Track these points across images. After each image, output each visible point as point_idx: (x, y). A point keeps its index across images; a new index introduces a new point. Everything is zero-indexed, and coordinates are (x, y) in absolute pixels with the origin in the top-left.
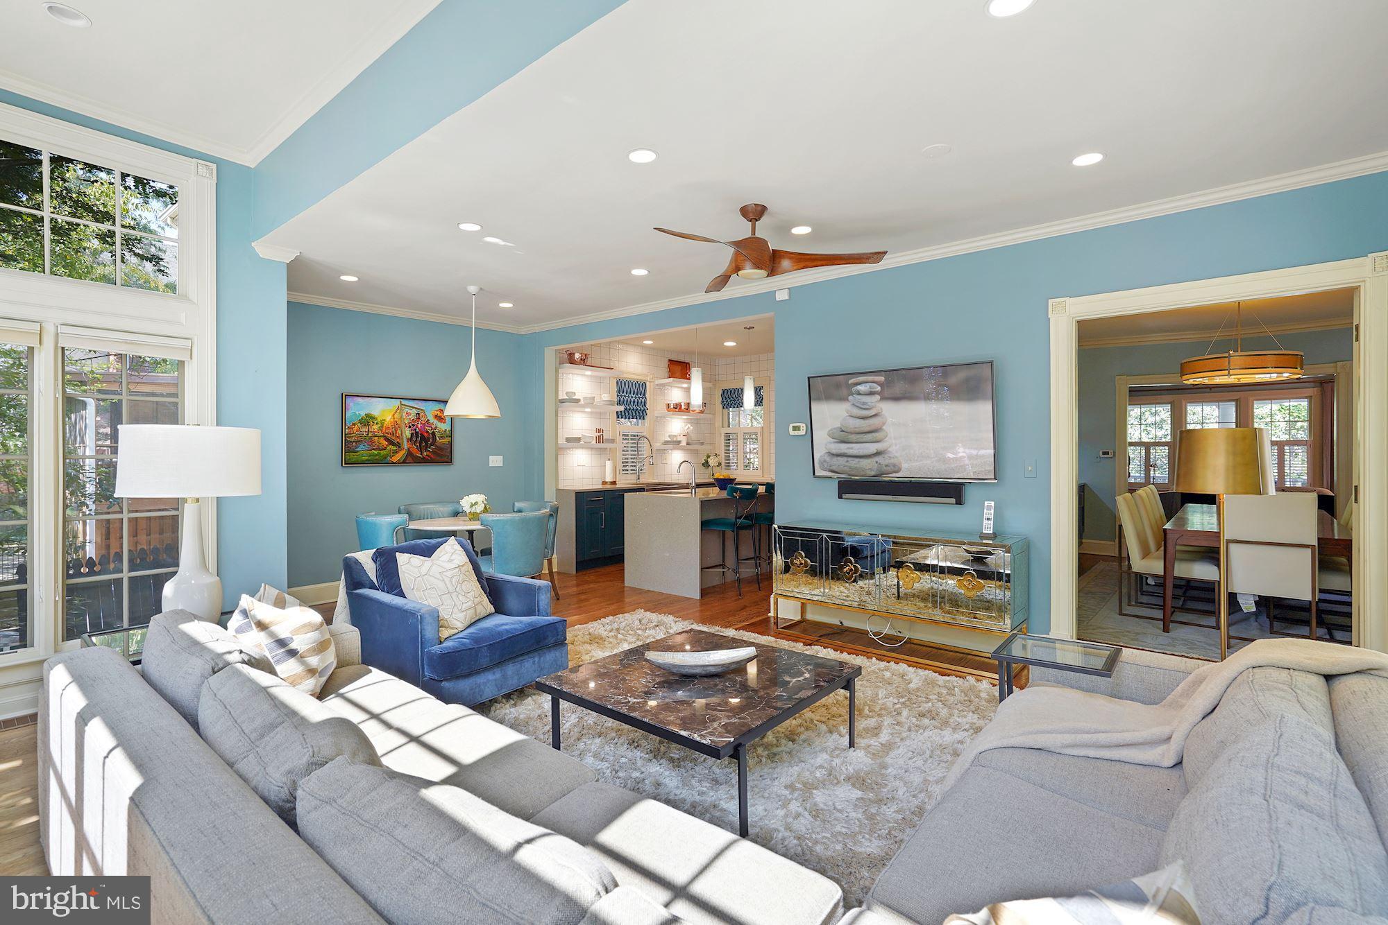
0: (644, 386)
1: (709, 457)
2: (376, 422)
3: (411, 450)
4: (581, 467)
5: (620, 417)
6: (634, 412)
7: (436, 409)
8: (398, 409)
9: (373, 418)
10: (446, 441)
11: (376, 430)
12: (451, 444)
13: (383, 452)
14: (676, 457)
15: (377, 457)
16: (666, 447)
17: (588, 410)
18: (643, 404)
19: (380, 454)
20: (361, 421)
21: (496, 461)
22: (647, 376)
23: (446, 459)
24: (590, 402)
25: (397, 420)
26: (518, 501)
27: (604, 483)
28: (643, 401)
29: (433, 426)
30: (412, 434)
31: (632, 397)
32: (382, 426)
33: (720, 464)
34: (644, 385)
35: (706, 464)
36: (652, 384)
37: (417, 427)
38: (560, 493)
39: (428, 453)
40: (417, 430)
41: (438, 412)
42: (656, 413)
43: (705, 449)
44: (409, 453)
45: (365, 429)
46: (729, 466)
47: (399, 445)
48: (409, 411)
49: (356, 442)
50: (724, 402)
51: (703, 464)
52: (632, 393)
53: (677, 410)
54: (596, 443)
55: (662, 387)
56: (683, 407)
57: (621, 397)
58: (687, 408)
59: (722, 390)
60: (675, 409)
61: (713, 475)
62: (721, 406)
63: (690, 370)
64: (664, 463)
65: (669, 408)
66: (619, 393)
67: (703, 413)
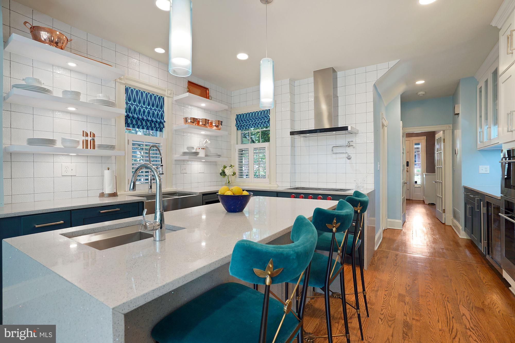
0: (161, 100)
1: (225, 167)
4: (68, 178)
5: (131, 126)
16: (187, 157)
17: (72, 109)
18: (159, 116)
22: (165, 91)
24: (73, 98)
27: (102, 195)
28: (160, 114)
31: (146, 108)
33: (234, 174)
34: (161, 98)
35: (223, 174)
36: (170, 99)
42: (175, 127)
43: (222, 161)
46: (242, 175)
50: (238, 124)
51: (221, 174)
52: (146, 103)
53: (194, 124)
54: (83, 148)
55: (179, 102)
56: (201, 123)
57: (132, 105)
58: (204, 123)
59: (237, 115)
60: (191, 123)
61: (228, 183)
62: (235, 128)
63: (208, 93)
64: (186, 173)
65: (186, 122)
66: (130, 100)
67: (220, 129)
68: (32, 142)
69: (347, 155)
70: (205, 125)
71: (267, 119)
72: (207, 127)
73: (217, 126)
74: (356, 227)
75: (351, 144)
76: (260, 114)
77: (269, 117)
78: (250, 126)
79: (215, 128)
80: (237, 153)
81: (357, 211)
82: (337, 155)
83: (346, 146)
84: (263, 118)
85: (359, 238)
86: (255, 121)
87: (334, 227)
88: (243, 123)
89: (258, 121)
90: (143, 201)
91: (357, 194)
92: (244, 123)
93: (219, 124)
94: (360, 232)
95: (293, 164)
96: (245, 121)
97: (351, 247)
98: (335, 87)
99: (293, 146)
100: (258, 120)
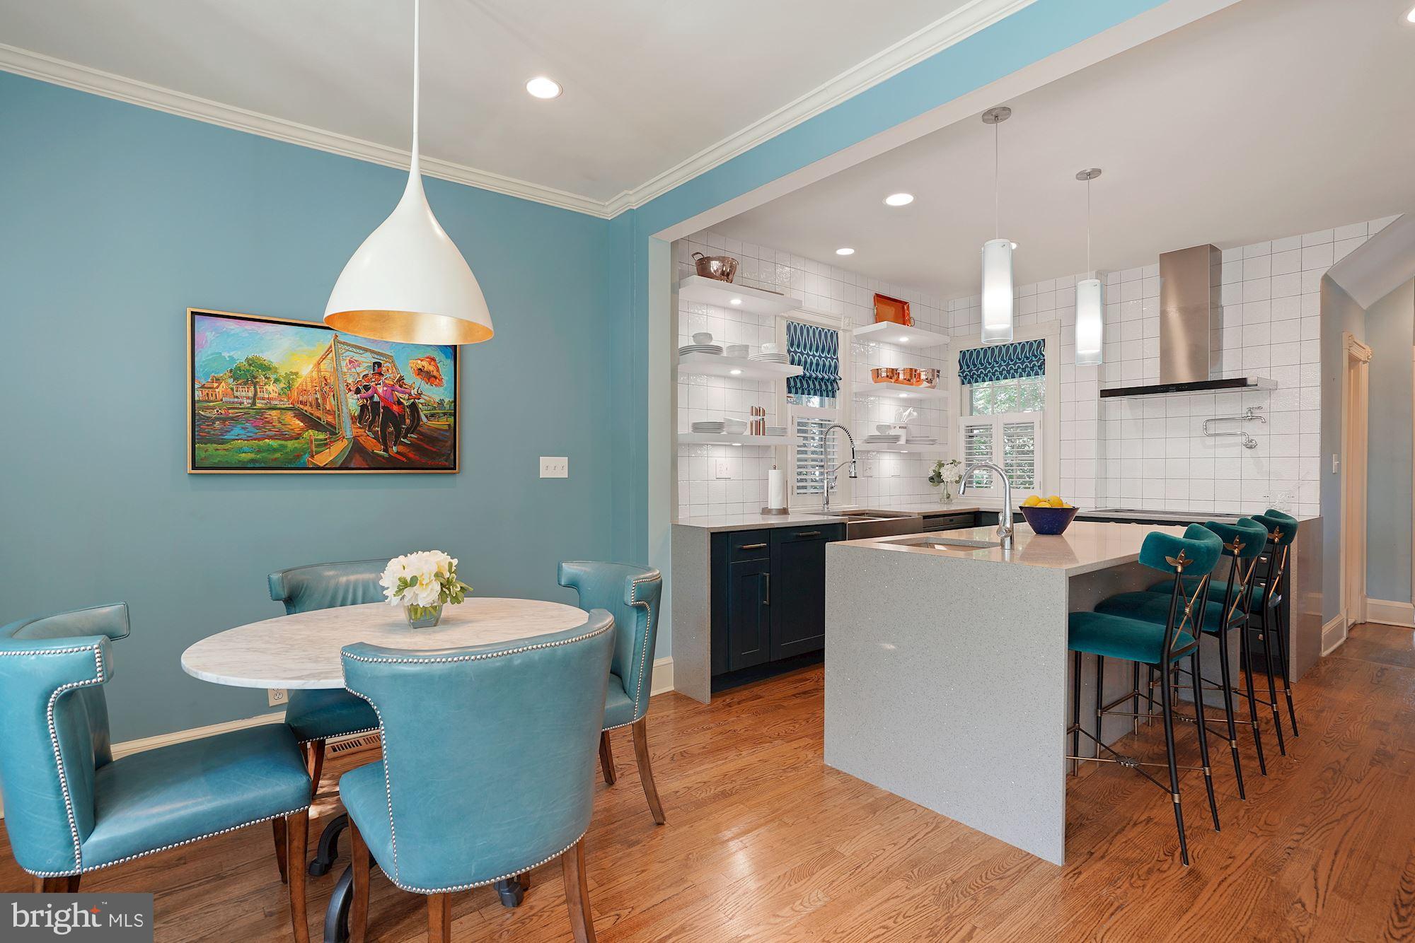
0: (835, 338)
1: (941, 465)
2: (273, 377)
3: (361, 440)
4: (723, 482)
5: (793, 390)
6: (817, 383)
7: (421, 356)
8: (329, 351)
9: (266, 368)
10: (443, 423)
11: (274, 395)
12: (453, 429)
13: (291, 444)
14: (888, 466)
15: (278, 455)
16: (869, 447)
17: (736, 372)
18: (832, 369)
19: (284, 447)
20: (236, 374)
21: (554, 467)
22: (839, 320)
23: (442, 461)
24: (740, 355)
25: (328, 375)
26: (571, 559)
27: (766, 511)
28: (833, 364)
29: (414, 392)
30: (363, 407)
31: (814, 357)
32: (290, 387)
34: (834, 335)
35: (937, 479)
36: (848, 334)
37: (376, 392)
38: (681, 533)
39: (402, 448)
40: (376, 398)
41: (424, 363)
42: (855, 388)
43: (935, 452)
44: (357, 448)
45: (245, 393)
47: (332, 431)
48: (356, 357)
49: (223, 420)
50: (964, 372)
51: (931, 479)
52: (814, 348)
53: (893, 381)
54: (752, 434)
55: (865, 339)
56: (901, 377)
57: (796, 352)
58: (908, 377)
59: (961, 352)
60: (888, 379)
61: (948, 498)
62: (958, 380)
63: (909, 314)
64: (871, 477)
65: (878, 376)
66: (792, 345)
67: (934, 387)
68: (697, 427)
69: (1244, 438)
70: (908, 380)
71: (1038, 361)
72: (912, 384)
73: (929, 379)
74: (1271, 566)
75: (1257, 413)
76: (1019, 350)
77: (1044, 356)
78: (994, 375)
79: (925, 384)
80: (962, 435)
81: (1274, 540)
82: (1217, 438)
83: (1244, 419)
84: (1028, 358)
85: (1274, 591)
86: (1007, 366)
87: (1236, 548)
88: (977, 370)
89: (1014, 365)
90: (845, 522)
91: (1270, 513)
92: (979, 369)
93: (933, 375)
94: (1278, 578)
95: (1103, 458)
96: (982, 365)
97: (1261, 600)
98: (1216, 286)
99: (1102, 420)
100: (1016, 363)
